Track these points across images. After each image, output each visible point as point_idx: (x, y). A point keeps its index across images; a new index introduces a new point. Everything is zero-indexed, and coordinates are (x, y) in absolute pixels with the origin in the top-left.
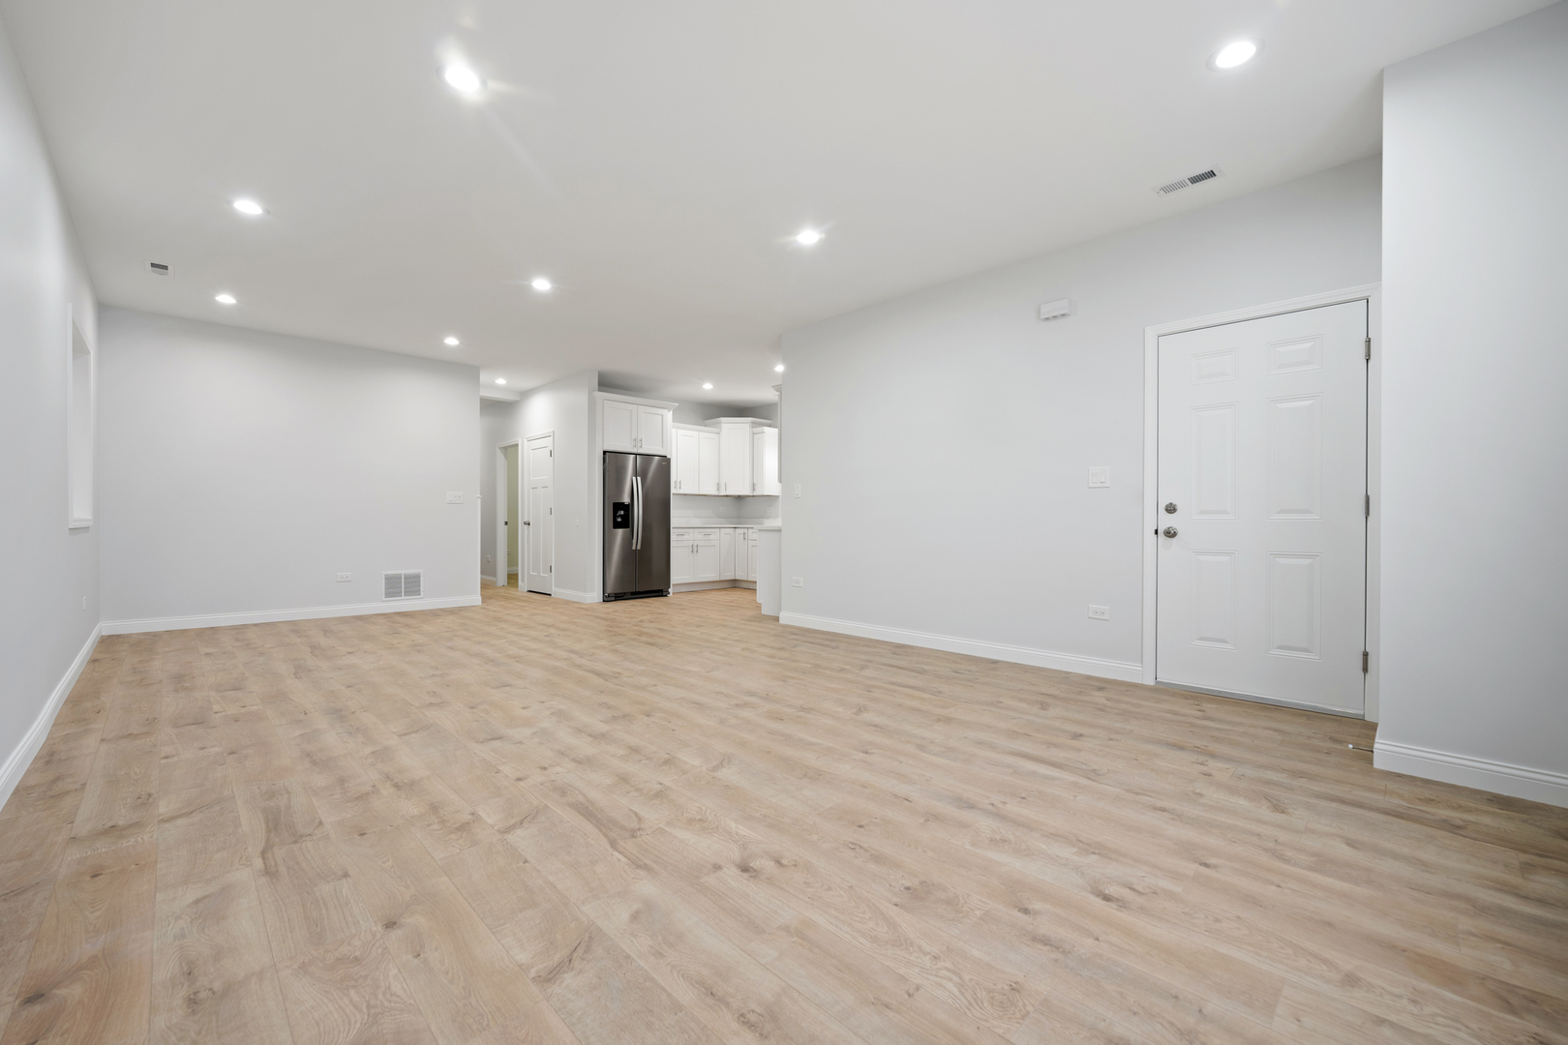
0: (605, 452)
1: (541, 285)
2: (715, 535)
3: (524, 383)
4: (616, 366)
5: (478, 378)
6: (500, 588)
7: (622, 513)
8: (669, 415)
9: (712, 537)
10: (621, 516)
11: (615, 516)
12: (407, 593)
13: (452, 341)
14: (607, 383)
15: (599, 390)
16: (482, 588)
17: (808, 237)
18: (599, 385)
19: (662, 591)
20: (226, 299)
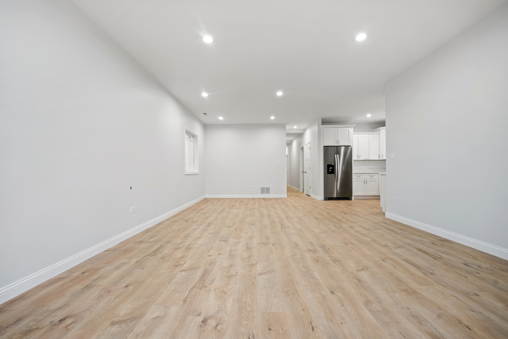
0: (324, 147)
1: (280, 94)
2: (376, 177)
3: (303, 127)
4: (328, 115)
5: (285, 127)
6: (301, 193)
7: (331, 168)
8: (351, 130)
9: (374, 177)
10: (331, 169)
11: (328, 169)
12: (266, 193)
13: (272, 118)
14: (325, 122)
15: (322, 125)
16: (287, 192)
17: (361, 37)
18: (322, 123)
19: (348, 198)
20: (221, 118)
